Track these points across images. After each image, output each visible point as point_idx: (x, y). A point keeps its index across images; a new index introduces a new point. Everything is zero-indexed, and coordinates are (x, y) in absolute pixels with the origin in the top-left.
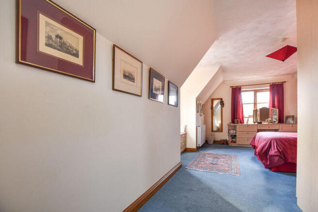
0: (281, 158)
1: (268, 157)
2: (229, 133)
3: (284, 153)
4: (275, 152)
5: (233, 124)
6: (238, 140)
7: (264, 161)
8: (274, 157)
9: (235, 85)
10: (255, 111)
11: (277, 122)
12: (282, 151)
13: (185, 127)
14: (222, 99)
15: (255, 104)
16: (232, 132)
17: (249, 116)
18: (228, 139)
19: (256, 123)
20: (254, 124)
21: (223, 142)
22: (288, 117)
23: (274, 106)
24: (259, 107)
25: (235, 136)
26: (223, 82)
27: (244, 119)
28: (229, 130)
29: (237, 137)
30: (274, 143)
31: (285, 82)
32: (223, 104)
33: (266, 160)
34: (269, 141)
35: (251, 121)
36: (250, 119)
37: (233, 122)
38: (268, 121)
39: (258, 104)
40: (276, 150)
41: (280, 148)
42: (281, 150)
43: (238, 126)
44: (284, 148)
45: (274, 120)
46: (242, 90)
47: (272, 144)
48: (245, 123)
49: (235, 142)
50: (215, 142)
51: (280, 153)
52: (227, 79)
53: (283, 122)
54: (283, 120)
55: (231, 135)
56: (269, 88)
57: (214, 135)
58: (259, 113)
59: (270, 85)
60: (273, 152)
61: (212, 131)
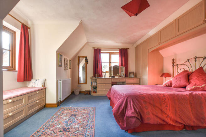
0: (138, 119)
1: (125, 118)
2: (92, 85)
3: (141, 113)
4: (132, 113)
5: (95, 78)
6: (98, 90)
7: (120, 123)
8: (131, 119)
9: (96, 47)
10: (110, 68)
11: (124, 76)
12: (139, 111)
13: (43, 82)
14: (86, 57)
15: (110, 63)
16: (94, 84)
17: (106, 71)
18: (91, 90)
19: (111, 77)
20: (109, 77)
21: (87, 93)
22: (130, 73)
23: (122, 65)
24: (113, 65)
25: (96, 87)
26: (87, 43)
27: (103, 74)
28: (92, 83)
29: (98, 88)
30: (130, 100)
31: (129, 48)
32: (88, 61)
33: (123, 122)
34: (126, 99)
35: (107, 76)
36: (106, 74)
37: (95, 76)
38: (118, 75)
39: (112, 63)
40: (133, 110)
41: (136, 107)
42: (137, 110)
43: (98, 79)
44: (140, 107)
45: (122, 75)
46: (101, 51)
47: (129, 103)
48: (103, 77)
49: (96, 92)
50: (80, 92)
51: (137, 114)
52: (90, 41)
53: (127, 77)
54: (127, 75)
55: (93, 87)
56: (119, 52)
57: (80, 86)
58: (112, 69)
59: (120, 50)
60: (130, 112)
61: (79, 83)
